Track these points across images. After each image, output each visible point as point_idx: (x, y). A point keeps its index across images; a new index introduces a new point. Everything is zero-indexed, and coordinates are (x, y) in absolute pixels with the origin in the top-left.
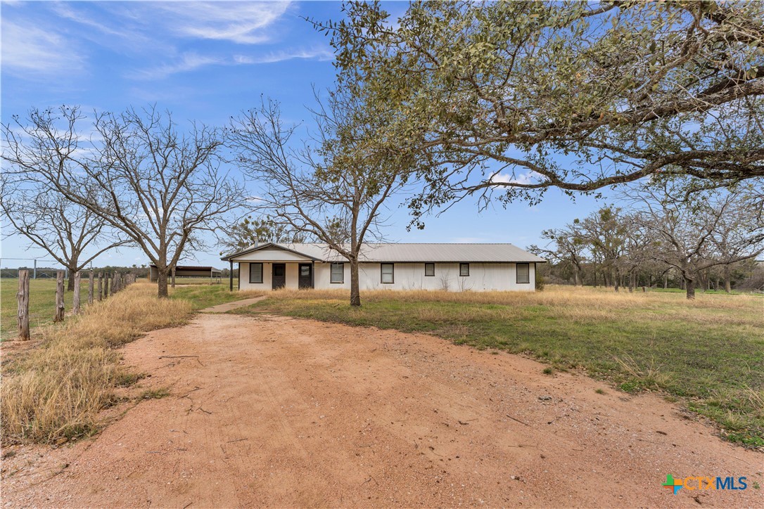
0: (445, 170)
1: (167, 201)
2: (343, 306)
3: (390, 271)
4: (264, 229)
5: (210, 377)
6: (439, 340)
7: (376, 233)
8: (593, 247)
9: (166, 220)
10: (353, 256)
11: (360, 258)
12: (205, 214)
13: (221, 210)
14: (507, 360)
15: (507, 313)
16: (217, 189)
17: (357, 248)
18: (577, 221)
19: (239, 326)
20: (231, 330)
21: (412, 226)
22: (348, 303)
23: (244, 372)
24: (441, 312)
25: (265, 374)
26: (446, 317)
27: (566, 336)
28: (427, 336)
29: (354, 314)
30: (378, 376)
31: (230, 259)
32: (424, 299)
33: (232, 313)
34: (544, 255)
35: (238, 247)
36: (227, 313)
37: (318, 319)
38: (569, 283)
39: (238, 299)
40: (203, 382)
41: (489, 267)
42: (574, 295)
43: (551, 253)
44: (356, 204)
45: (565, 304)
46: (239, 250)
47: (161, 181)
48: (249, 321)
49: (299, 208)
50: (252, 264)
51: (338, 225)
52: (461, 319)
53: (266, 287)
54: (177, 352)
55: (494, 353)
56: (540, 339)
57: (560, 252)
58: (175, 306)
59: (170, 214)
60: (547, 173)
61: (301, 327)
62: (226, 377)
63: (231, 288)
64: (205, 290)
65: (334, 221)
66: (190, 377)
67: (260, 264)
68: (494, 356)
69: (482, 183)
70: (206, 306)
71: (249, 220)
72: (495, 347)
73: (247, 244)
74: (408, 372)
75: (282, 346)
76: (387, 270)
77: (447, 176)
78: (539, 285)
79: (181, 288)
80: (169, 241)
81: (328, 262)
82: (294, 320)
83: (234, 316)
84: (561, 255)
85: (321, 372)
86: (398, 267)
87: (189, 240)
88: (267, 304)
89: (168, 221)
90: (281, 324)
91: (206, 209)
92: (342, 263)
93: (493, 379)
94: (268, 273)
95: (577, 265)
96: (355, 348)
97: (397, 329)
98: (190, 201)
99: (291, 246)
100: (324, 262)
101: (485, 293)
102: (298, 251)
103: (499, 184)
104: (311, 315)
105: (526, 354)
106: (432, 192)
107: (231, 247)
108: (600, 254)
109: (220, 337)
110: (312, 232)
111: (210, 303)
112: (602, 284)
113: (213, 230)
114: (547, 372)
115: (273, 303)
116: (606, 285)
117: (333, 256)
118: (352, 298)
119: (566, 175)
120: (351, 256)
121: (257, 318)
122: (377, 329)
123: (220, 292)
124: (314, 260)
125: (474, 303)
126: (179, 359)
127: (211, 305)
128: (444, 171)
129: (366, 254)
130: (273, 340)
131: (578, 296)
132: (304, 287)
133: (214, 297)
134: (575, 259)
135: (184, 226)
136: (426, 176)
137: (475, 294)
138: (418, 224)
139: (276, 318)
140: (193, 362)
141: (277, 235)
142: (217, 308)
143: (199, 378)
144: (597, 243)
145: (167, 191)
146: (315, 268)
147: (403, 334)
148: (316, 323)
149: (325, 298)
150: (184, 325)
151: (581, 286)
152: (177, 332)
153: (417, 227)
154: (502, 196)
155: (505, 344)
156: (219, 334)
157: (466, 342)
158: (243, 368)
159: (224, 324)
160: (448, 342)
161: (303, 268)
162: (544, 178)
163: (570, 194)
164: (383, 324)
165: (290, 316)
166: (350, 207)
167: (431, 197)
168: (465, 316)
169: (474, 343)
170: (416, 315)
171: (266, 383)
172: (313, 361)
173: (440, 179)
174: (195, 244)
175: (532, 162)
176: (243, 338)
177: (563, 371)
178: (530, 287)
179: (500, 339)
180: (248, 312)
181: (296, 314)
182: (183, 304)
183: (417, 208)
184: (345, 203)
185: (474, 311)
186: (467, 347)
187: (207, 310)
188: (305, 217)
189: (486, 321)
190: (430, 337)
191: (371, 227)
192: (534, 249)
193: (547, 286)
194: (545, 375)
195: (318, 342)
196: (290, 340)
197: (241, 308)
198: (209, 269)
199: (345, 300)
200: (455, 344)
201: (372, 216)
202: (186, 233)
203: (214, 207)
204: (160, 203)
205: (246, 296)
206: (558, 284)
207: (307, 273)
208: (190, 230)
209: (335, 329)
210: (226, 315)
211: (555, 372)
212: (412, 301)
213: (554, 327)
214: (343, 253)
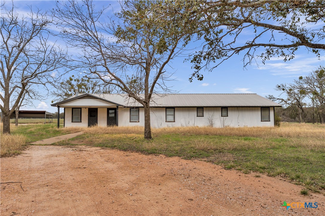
0: (221, 31)
1: (10, 63)
2: (139, 139)
3: (172, 113)
4: (83, 84)
5: (27, 202)
6: (213, 165)
7: (163, 86)
8: (312, 96)
9: (10, 77)
10: (146, 102)
11: (151, 104)
12: (37, 72)
13: (49, 70)
14: (269, 182)
15: (259, 143)
16: (47, 54)
17: (149, 97)
18: (301, 78)
19: (60, 155)
20: (53, 158)
21: (194, 78)
22: (142, 136)
23: (57, 197)
24: (211, 144)
25: (75, 198)
26: (215, 147)
27: (308, 161)
28: (203, 162)
29: (147, 145)
30: (168, 198)
31: (58, 105)
32: (196, 133)
33: (56, 145)
34: (278, 101)
35: (65, 97)
36: (53, 144)
37: (121, 149)
38: (295, 121)
39: (63, 134)
40: (20, 207)
41: (242, 110)
42: (303, 130)
43: (283, 100)
44: (148, 64)
45: (298, 136)
46: (65, 99)
47: (6, 49)
48: (68, 151)
49: (107, 68)
50: (73, 109)
51: (135, 81)
52: (226, 148)
53: (83, 125)
54: (5, 178)
55: (257, 177)
56: (289, 164)
57: (289, 100)
58: (13, 140)
59: (13, 73)
60: (297, 36)
61: (106, 156)
62: (41, 202)
63: (58, 126)
64: (39, 127)
65: (132, 78)
66: (10, 202)
67: (80, 109)
68: (258, 179)
69: (246, 45)
70: (38, 140)
71: (72, 78)
72: (256, 171)
73: (71, 95)
74: (191, 194)
75: (91, 172)
76: (170, 113)
77: (222, 37)
78: (277, 123)
79: (22, 126)
80: (12, 92)
81: (128, 107)
82: (102, 150)
83: (57, 147)
84: (290, 102)
85: (121, 196)
86: (178, 111)
87: (27, 92)
88: (83, 138)
89: (11, 77)
90: (92, 153)
91: (38, 68)
92: (138, 108)
93: (262, 201)
94: (85, 115)
95: (301, 108)
96: (148, 173)
97: (179, 156)
98: (27, 63)
99: (102, 96)
100: (125, 107)
101: (239, 128)
102: (106, 99)
103: (259, 45)
104: (115, 146)
105: (282, 177)
106: (209, 50)
107: (60, 97)
108: (316, 101)
109: (43, 165)
110: (116, 85)
111: (41, 137)
112: (318, 122)
113: (44, 84)
114: (304, 193)
115: (88, 137)
116: (321, 122)
117: (132, 102)
118: (145, 133)
119: (314, 37)
120: (144, 102)
121: (74, 149)
122: (164, 156)
123: (51, 129)
124: (118, 105)
125: (234, 136)
126: (6, 185)
127: (41, 139)
128: (220, 33)
129: (156, 101)
130: (84, 167)
131: (306, 130)
132: (111, 125)
133: (44, 133)
134: (299, 105)
135: (22, 81)
136: (206, 36)
137: (233, 129)
138: (198, 76)
139: (88, 149)
140: (16, 187)
141: (93, 88)
142: (46, 141)
143: (18, 203)
144: (315, 93)
145: (10, 55)
146: (119, 112)
147: (185, 160)
148: (119, 152)
149: (126, 133)
150: (17, 155)
151: (304, 123)
152: (10, 161)
153: (197, 78)
154: (263, 54)
155: (264, 168)
156: (42, 162)
157: (233, 167)
158: (56, 193)
159: (48, 154)
160: (220, 167)
161: (110, 111)
162: (296, 40)
163: (316, 52)
164: (169, 153)
165: (100, 147)
166: (144, 67)
167: (209, 54)
168: (229, 146)
169: (239, 168)
170: (193, 145)
171: (74, 207)
172: (115, 185)
173: (217, 39)
174: (31, 94)
175: (286, 27)
176: (61, 165)
177: (316, 192)
178: (270, 124)
179: (259, 164)
180: (68, 144)
181: (104, 145)
182: (19, 138)
183: (197, 62)
184: (140, 64)
185: (236, 143)
186: (235, 171)
187: (38, 142)
188: (111, 74)
189: (245, 150)
190: (205, 163)
191: (159, 81)
192: (271, 98)
193: (281, 123)
194: (303, 195)
195: (120, 168)
196: (98, 167)
197: (63, 141)
198: (44, 113)
199: (140, 134)
200: (225, 168)
201: (160, 73)
202: (24, 85)
203: (44, 67)
204: (5, 65)
205: (69, 132)
206: (288, 121)
207: (113, 115)
208: (27, 84)
209: (133, 157)
210: (51, 147)
211: (309, 192)
212: (189, 134)
213: (297, 154)
214: (139, 100)
